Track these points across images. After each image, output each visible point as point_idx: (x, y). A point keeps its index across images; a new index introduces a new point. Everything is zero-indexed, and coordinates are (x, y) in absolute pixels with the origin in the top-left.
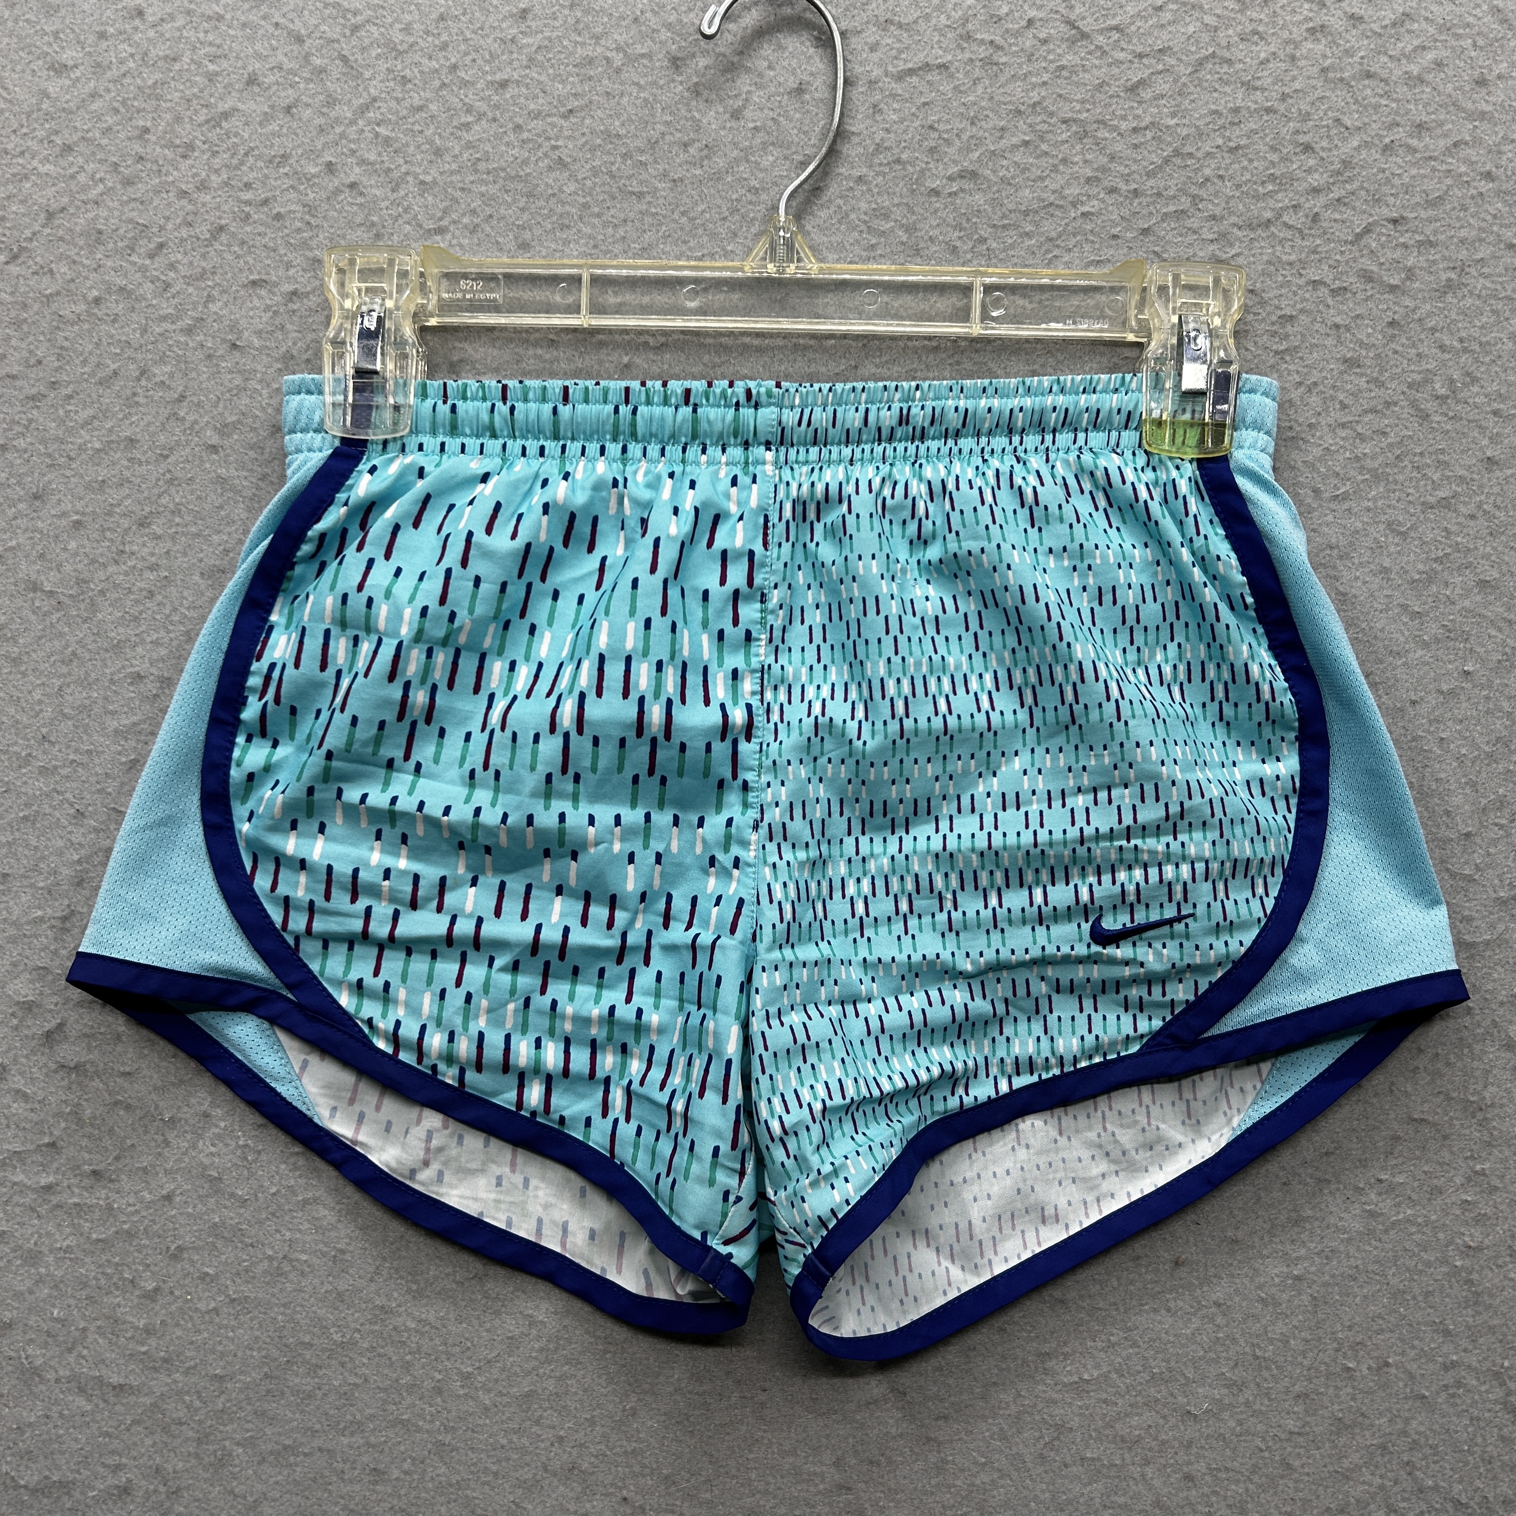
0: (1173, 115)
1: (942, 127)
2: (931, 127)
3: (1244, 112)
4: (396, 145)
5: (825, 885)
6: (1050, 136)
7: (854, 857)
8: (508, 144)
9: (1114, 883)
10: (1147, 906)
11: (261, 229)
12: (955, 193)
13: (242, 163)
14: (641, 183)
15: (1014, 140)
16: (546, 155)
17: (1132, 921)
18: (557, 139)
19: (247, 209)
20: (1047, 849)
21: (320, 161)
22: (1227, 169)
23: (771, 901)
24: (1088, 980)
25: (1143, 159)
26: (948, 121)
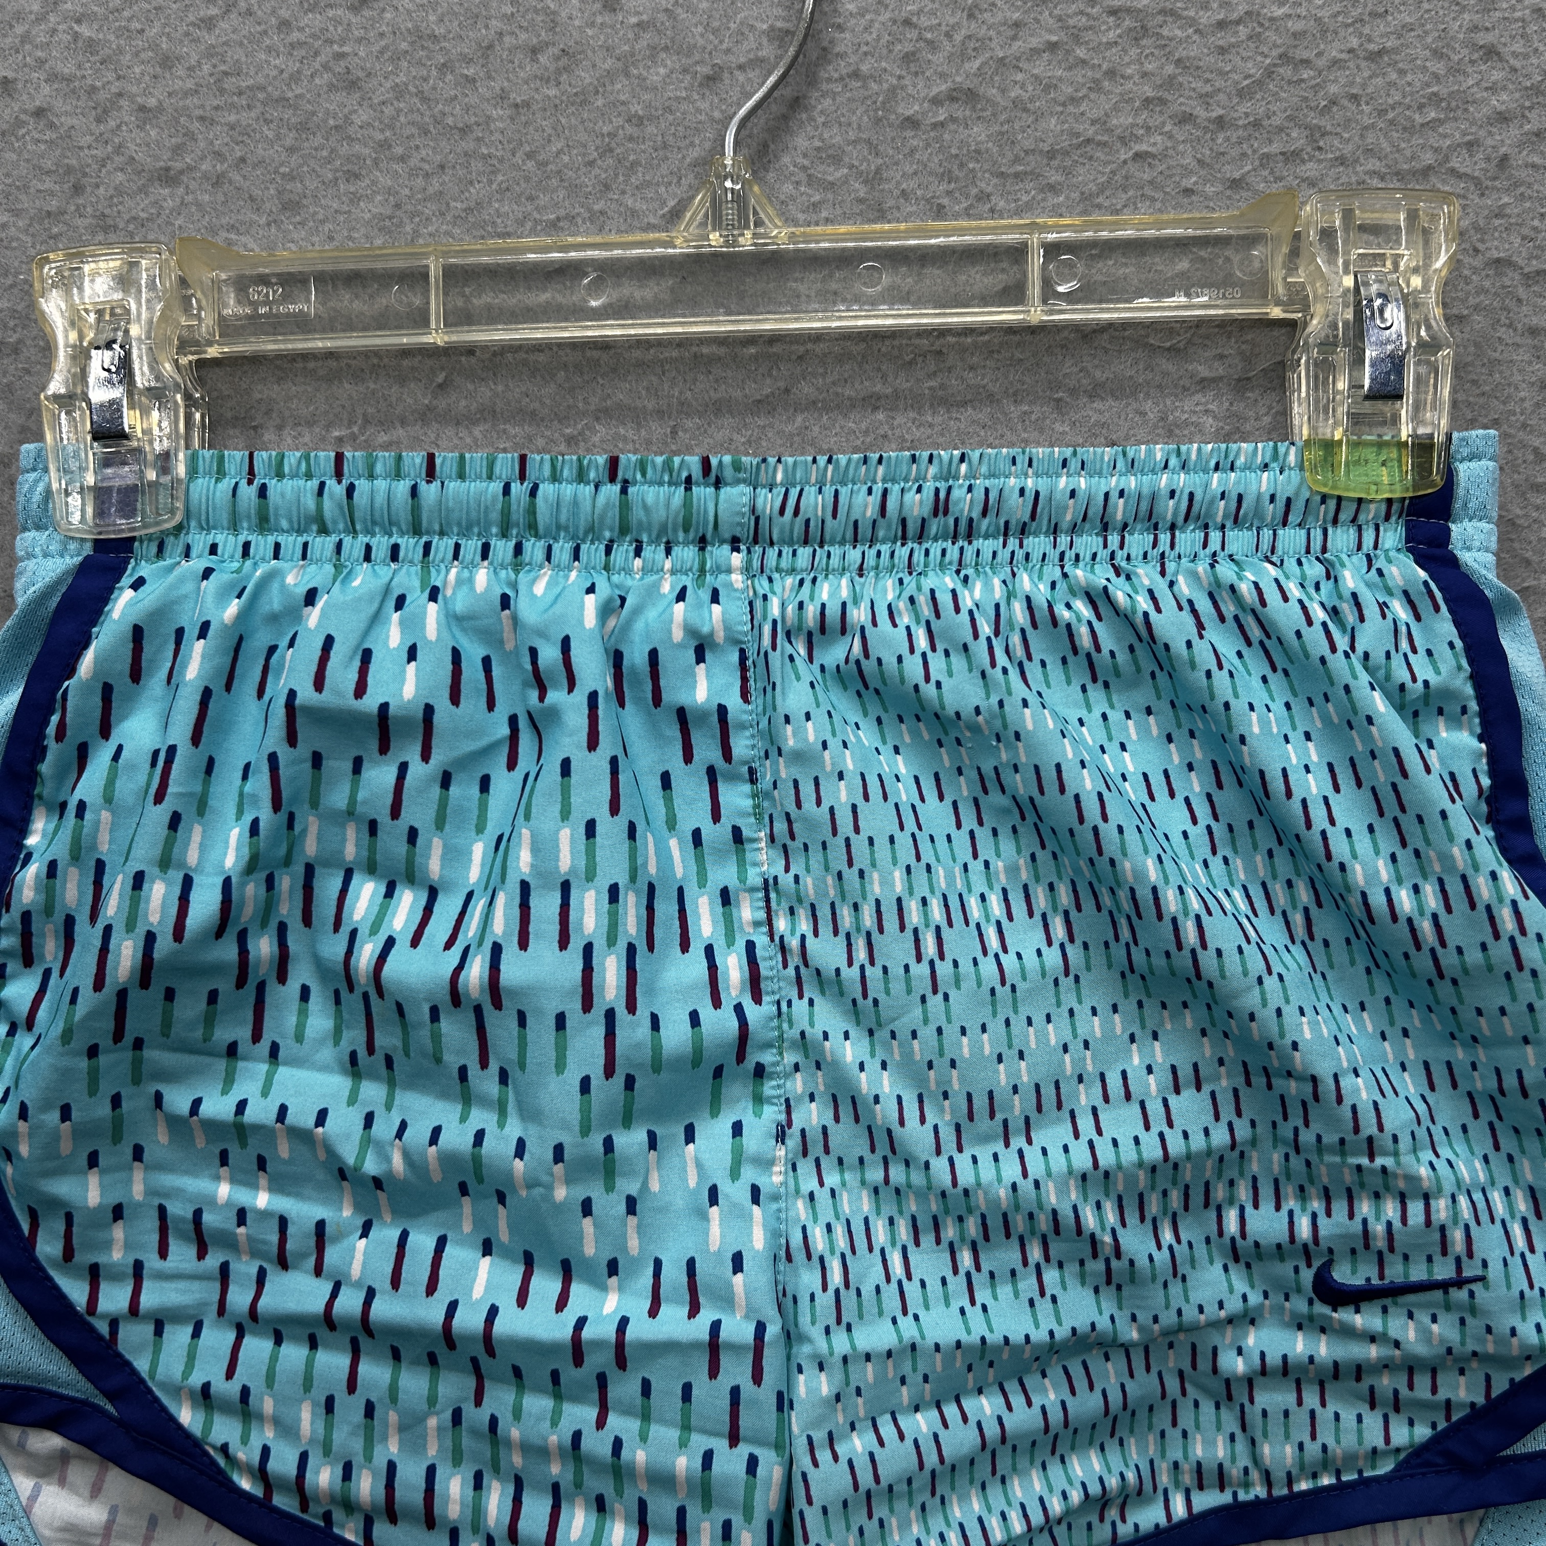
1: (924, 21)
2: (907, 22)
6: (1088, 36)
8: (269, 50)
15: (1034, 42)
16: (326, 67)
18: (343, 41)
26: (933, 13)
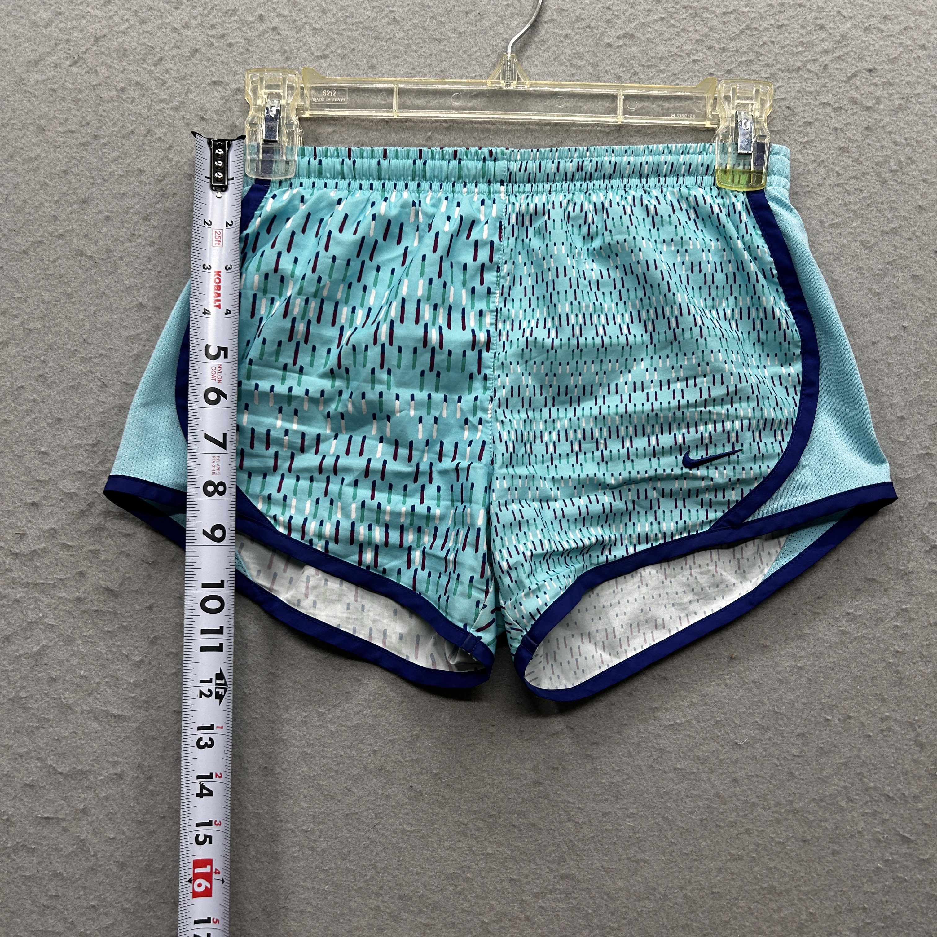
0: (746, 6)
1: (614, 8)
2: (608, 8)
3: (787, 6)
4: (300, 6)
5: (532, 434)
6: (675, 15)
7: (548, 420)
8: (364, 8)
9: (697, 432)
10: (715, 445)
11: (220, 52)
12: (621, 46)
13: (210, 13)
14: (441, 34)
15: (655, 17)
16: (386, 15)
17: (707, 454)
18: (393, 6)
19: (212, 40)
20: (659, 413)
21: (255, 14)
22: (776, 38)
23: (501, 441)
24: (681, 489)
25: (729, 30)
26: (618, 5)
